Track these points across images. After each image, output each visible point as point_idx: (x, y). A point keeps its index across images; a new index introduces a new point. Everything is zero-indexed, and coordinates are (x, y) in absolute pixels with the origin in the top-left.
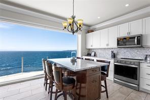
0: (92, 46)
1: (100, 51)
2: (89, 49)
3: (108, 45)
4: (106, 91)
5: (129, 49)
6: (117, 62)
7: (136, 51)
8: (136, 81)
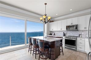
0: (53, 30)
1: (57, 32)
2: (51, 31)
3: (61, 29)
4: (63, 51)
5: (72, 31)
6: (66, 38)
7: (75, 32)
8: (75, 47)
